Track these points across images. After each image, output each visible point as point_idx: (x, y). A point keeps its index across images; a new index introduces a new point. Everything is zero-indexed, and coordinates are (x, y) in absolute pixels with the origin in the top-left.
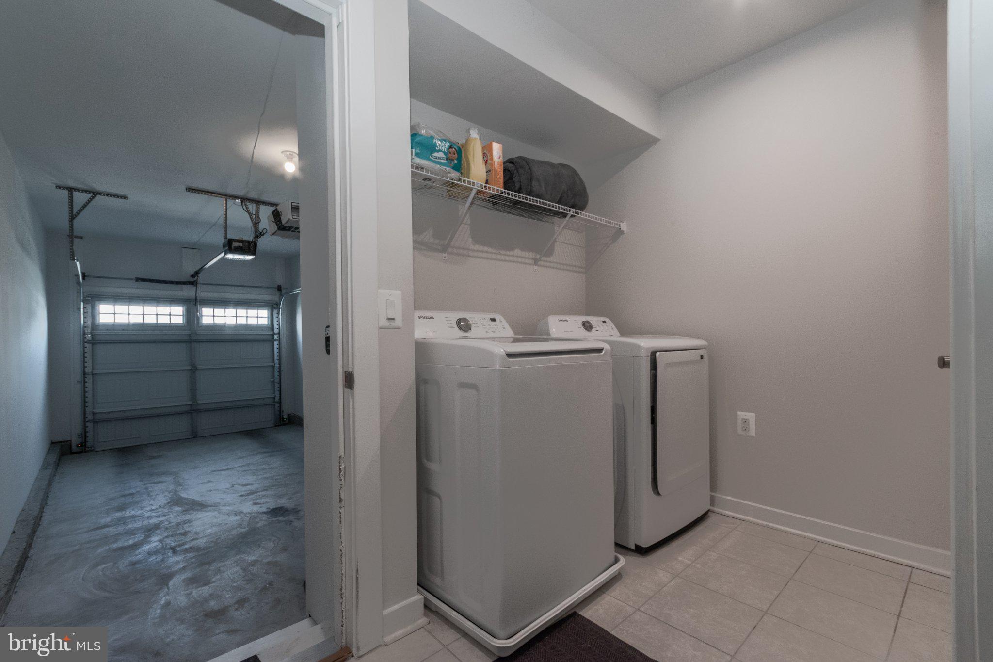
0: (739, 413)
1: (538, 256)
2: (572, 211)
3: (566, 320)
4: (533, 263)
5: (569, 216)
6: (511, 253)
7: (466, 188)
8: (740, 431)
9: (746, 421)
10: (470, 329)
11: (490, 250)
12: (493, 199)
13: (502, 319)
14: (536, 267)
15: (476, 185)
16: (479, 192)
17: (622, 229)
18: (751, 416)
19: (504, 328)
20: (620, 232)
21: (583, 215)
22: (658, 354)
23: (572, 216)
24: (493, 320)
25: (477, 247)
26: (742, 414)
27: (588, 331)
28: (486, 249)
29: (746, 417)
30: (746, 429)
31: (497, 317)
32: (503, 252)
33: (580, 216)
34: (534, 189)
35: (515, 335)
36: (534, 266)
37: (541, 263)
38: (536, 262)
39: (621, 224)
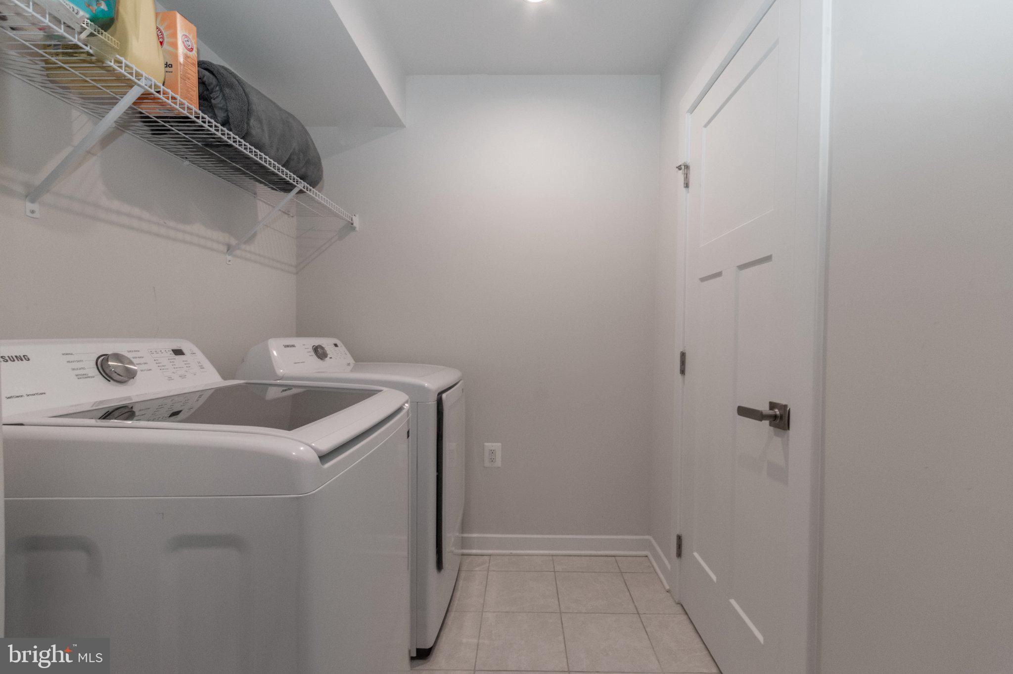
0: (486, 444)
1: (233, 242)
2: (301, 185)
3: (293, 346)
4: (226, 250)
5: (296, 190)
6: (188, 228)
7: (120, 78)
8: (487, 464)
9: (492, 452)
10: (133, 378)
11: (146, 215)
12: (165, 122)
13: (196, 350)
14: (229, 258)
15: (143, 79)
16: (145, 97)
17: (354, 225)
18: (496, 446)
19: (202, 367)
20: (350, 226)
21: (313, 193)
22: (444, 396)
23: (301, 192)
24: (178, 352)
25: (116, 204)
26: (489, 445)
27: (322, 359)
28: (136, 211)
29: (493, 448)
30: (492, 460)
31: (185, 346)
32: (172, 224)
33: (308, 192)
34: (253, 132)
35: (225, 378)
36: (227, 256)
37: (238, 252)
38: (229, 248)
39: (354, 217)
